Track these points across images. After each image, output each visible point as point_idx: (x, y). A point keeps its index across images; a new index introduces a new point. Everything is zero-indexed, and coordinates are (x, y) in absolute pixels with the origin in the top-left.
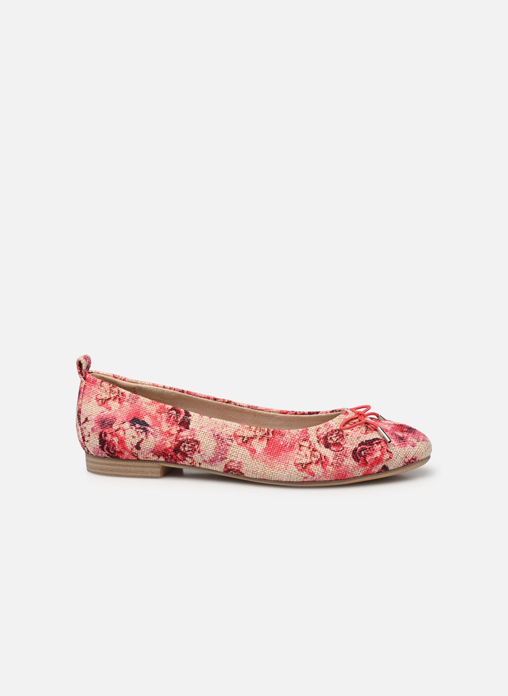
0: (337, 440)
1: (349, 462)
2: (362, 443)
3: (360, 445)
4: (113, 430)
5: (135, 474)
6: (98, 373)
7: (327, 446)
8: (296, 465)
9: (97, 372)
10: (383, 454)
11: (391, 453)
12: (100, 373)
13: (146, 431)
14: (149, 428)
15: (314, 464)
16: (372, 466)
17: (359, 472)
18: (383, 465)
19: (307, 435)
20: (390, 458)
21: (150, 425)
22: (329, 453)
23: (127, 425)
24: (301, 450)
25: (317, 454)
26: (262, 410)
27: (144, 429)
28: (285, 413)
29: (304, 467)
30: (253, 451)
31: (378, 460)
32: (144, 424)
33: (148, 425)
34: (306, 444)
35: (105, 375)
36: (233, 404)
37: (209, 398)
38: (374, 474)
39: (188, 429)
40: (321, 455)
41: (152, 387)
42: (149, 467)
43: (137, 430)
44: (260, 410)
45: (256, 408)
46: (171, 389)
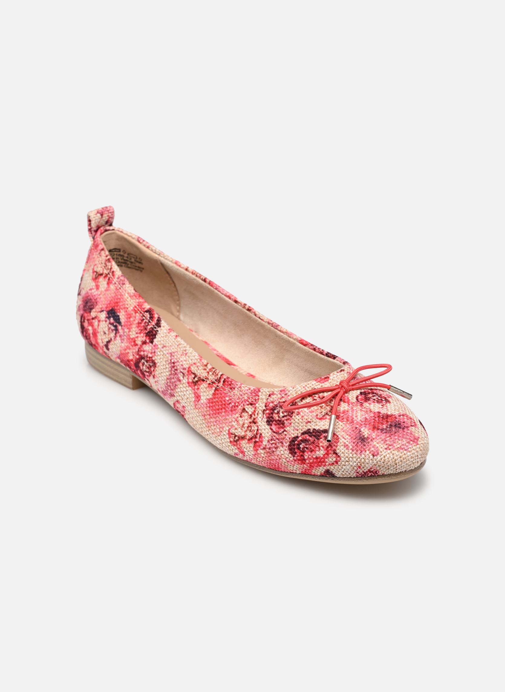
0: (283, 417)
1: (283, 452)
2: (308, 432)
3: (303, 434)
4: (91, 318)
5: (111, 376)
6: (122, 232)
7: (270, 421)
8: (230, 434)
9: (121, 230)
10: (327, 454)
11: (339, 457)
12: (125, 232)
13: (116, 330)
14: (120, 328)
15: (246, 441)
16: (311, 466)
17: (297, 468)
18: (325, 468)
19: (257, 398)
20: (337, 462)
21: (123, 324)
22: (266, 431)
23: (103, 316)
24: (242, 416)
25: (254, 428)
26: (283, 332)
27: (116, 326)
28: (305, 345)
29: (237, 440)
30: (198, 397)
31: (320, 461)
32: (117, 320)
33: (120, 323)
34: (250, 409)
35: (129, 236)
36: (253, 314)
37: (229, 297)
38: (314, 475)
39: (152, 342)
40: (258, 430)
41: (175, 265)
42: (122, 373)
43: (110, 326)
44: (280, 331)
45: (276, 327)
46: (194, 274)
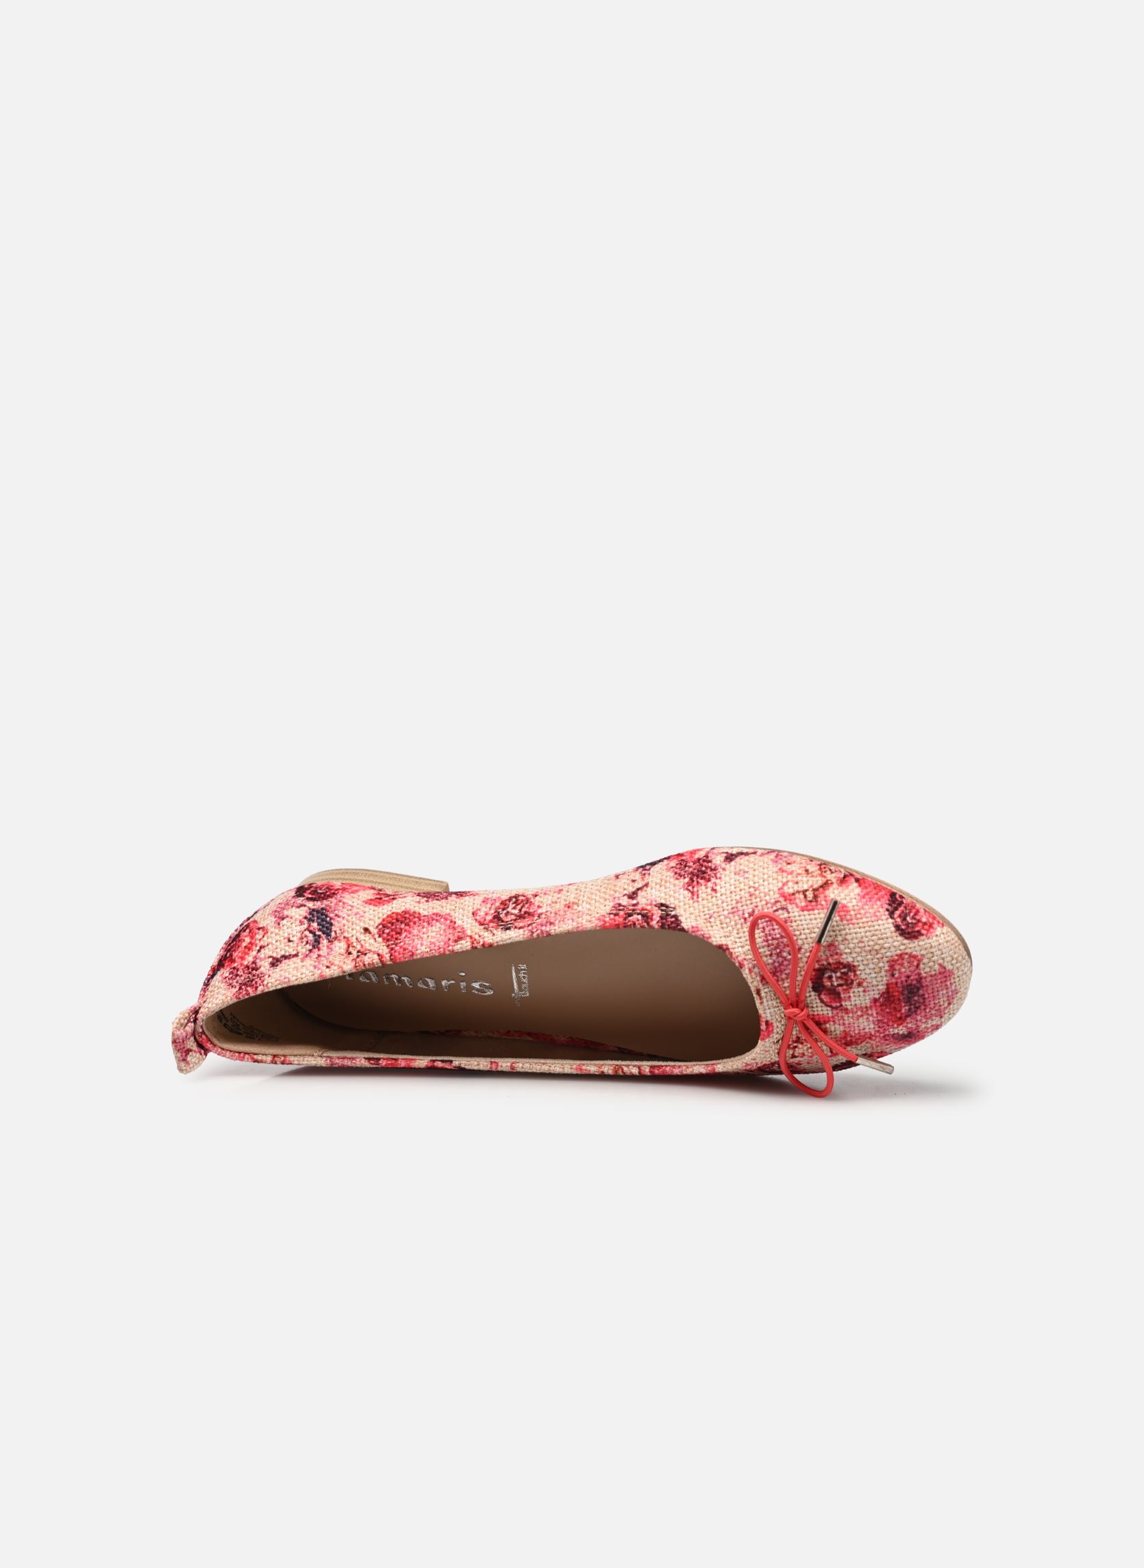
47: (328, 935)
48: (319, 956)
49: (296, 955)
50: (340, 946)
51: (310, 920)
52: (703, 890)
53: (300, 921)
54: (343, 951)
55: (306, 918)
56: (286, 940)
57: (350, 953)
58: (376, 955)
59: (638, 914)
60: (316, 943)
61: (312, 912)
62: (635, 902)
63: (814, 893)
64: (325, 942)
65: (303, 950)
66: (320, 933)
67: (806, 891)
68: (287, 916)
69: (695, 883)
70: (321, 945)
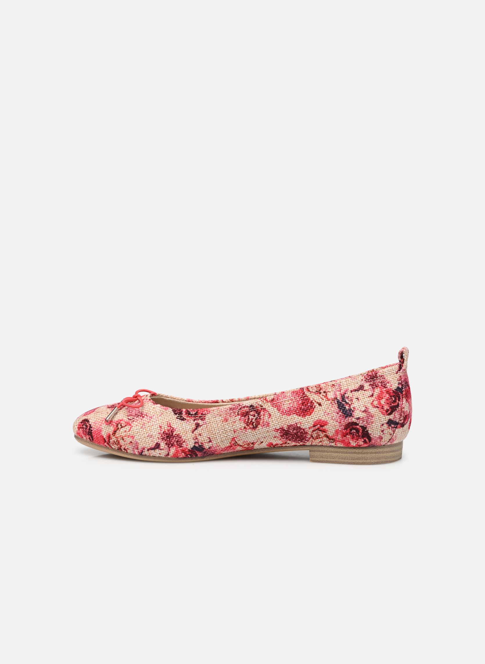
47: (338, 402)
48: (340, 391)
49: (351, 391)
50: (331, 396)
51: (350, 410)
52: (166, 428)
53: (355, 409)
54: (329, 394)
55: (353, 411)
56: (359, 399)
57: (325, 392)
58: (311, 391)
59: (192, 414)
60: (343, 397)
61: (351, 415)
62: (196, 422)
63: (118, 427)
64: (339, 398)
65: (349, 394)
66: (343, 403)
67: (121, 428)
68: (363, 412)
69: (170, 431)
70: (340, 396)
